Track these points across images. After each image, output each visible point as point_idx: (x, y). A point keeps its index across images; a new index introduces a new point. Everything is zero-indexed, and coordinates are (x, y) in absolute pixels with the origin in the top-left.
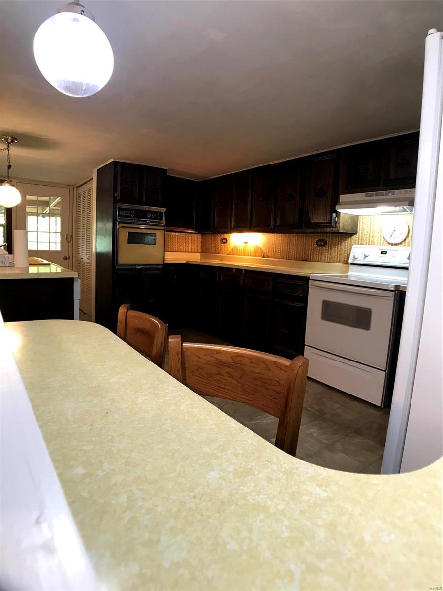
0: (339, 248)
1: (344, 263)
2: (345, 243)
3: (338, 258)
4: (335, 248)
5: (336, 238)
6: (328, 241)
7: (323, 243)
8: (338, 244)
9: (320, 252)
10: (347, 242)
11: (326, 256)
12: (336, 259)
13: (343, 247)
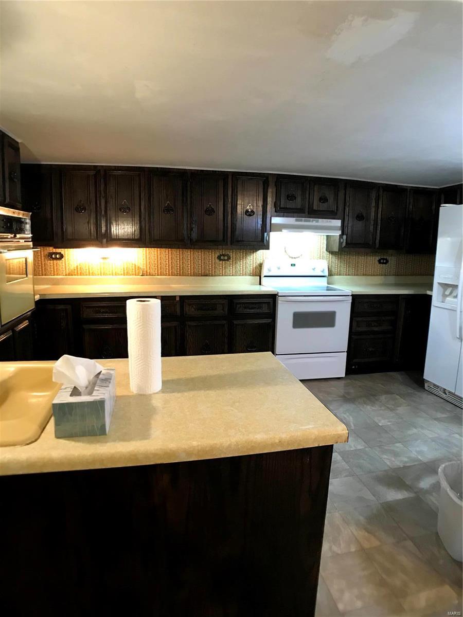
0: (244, 262)
1: (250, 275)
2: (250, 257)
3: (244, 271)
4: (240, 262)
5: (240, 253)
6: (231, 256)
7: (226, 258)
8: (243, 258)
9: (224, 267)
10: (252, 256)
11: (230, 269)
12: (242, 272)
13: (248, 261)
